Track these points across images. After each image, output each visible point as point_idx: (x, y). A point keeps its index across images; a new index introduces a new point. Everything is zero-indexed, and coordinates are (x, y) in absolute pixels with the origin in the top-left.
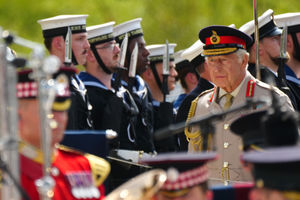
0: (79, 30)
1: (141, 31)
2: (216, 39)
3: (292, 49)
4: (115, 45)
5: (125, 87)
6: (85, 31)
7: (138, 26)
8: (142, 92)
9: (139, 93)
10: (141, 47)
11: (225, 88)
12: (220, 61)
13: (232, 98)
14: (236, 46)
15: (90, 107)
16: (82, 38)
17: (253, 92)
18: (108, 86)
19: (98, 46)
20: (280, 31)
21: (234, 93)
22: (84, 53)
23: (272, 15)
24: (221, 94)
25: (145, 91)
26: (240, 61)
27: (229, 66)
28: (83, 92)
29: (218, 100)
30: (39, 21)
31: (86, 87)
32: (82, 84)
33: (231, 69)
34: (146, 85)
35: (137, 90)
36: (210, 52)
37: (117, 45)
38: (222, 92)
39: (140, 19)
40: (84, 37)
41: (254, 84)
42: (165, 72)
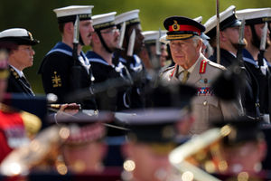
0: (85, 18)
1: (139, 20)
2: (177, 27)
3: (250, 37)
4: (116, 30)
5: (123, 63)
6: (90, 19)
7: (136, 16)
8: (138, 68)
9: (135, 69)
10: (138, 32)
11: (183, 66)
12: (179, 44)
13: (189, 74)
14: (192, 33)
15: (93, 79)
16: (88, 24)
17: (205, 70)
18: (109, 62)
19: (102, 31)
20: (239, 23)
21: (190, 70)
22: (90, 36)
23: (234, 10)
24: (180, 71)
25: (140, 67)
26: (195, 45)
27: (186, 48)
28: (88, 67)
29: (177, 76)
30: (55, 10)
31: (91, 63)
32: (88, 61)
33: (188, 51)
34: (141, 63)
35: (134, 66)
36: (172, 37)
37: (118, 30)
38: (181, 69)
39: (138, 11)
40: (89, 23)
41: (206, 63)
42: (158, 53)
